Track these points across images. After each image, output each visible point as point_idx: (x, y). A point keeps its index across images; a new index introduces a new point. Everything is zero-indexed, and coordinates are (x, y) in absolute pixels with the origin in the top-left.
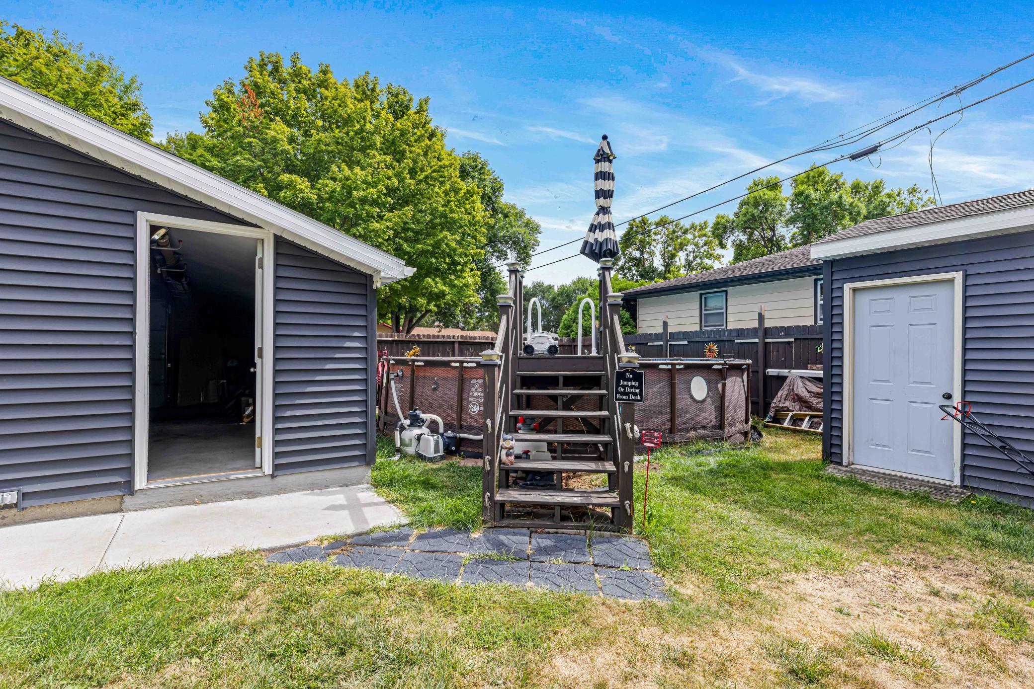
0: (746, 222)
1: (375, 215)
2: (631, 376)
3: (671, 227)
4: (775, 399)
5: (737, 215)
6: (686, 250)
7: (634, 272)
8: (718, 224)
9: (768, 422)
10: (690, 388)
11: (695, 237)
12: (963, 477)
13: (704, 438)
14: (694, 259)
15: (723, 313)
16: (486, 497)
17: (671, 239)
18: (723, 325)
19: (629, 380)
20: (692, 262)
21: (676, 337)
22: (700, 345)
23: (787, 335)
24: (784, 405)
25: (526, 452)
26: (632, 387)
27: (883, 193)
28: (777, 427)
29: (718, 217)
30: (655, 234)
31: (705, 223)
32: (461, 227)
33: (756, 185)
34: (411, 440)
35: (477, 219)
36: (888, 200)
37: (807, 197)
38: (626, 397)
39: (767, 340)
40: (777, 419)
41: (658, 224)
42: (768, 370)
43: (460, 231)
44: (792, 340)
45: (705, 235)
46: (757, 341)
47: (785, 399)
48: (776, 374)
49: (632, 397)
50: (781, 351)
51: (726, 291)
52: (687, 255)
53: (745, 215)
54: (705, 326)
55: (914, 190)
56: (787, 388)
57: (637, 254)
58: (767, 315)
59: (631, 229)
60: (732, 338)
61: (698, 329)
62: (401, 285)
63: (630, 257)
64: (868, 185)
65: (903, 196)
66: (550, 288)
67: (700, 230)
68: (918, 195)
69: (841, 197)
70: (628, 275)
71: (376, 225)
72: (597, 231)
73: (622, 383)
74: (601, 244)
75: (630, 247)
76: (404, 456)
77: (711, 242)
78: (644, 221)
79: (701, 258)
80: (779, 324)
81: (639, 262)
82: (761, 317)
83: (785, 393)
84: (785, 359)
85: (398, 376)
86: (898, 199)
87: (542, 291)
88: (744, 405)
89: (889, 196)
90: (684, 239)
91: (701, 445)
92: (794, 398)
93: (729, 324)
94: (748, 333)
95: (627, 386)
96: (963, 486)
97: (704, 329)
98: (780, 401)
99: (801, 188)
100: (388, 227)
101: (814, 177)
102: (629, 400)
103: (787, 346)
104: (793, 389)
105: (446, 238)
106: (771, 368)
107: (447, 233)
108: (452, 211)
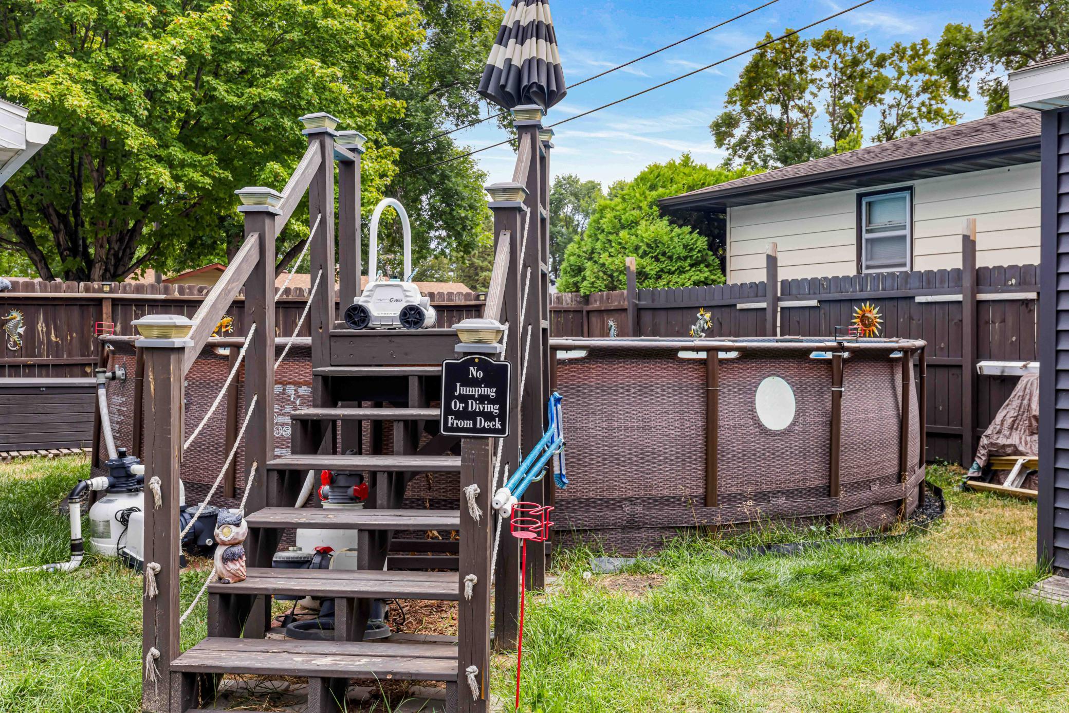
0: (1007, 40)
1: (148, 20)
2: (480, 375)
3: (848, 51)
4: (991, 427)
6: (881, 101)
7: (769, 151)
8: (947, 44)
9: (972, 478)
10: (753, 402)
11: (901, 74)
13: (778, 516)
14: (900, 122)
15: (904, 237)
16: (149, 657)
17: (850, 77)
18: (904, 265)
19: (475, 383)
20: (895, 129)
21: (794, 291)
22: (844, 308)
23: (1022, 285)
24: (1008, 442)
25: (324, 552)
26: (482, 399)
28: (989, 490)
29: (948, 29)
30: (814, 67)
31: (925, 43)
32: (346, 48)
34: (107, 523)
35: (386, 31)
38: (468, 424)
39: (982, 297)
40: (991, 473)
41: (819, 46)
42: (983, 363)
43: (348, 57)
45: (922, 70)
46: (959, 297)
47: (1011, 428)
48: (997, 373)
49: (482, 423)
50: (1010, 320)
51: (910, 189)
52: (884, 113)
53: (1006, 24)
54: (868, 267)
56: (1016, 403)
57: (775, 112)
58: (981, 243)
59: (762, 55)
60: (910, 293)
61: (852, 272)
62: (213, 178)
63: (759, 119)
66: (593, 187)
67: (912, 57)
70: (756, 158)
71: (150, 46)
72: (512, 41)
73: (460, 390)
74: (519, 72)
75: (760, 95)
76: (91, 559)
77: (936, 84)
78: (790, 38)
79: (914, 120)
80: (1005, 259)
81: (781, 130)
82: (969, 246)
83: (1013, 413)
84: (1019, 339)
85: (114, 378)
87: (576, 195)
88: (895, 442)
90: (877, 79)
91: (775, 531)
92: (1030, 425)
93: (917, 260)
94: (942, 282)
95: (472, 397)
97: (865, 271)
98: (999, 432)
100: (174, 49)
102: (474, 430)
103: (1023, 308)
104: (1029, 405)
105: (313, 72)
106: (990, 358)
107: (316, 63)
108: (328, 13)
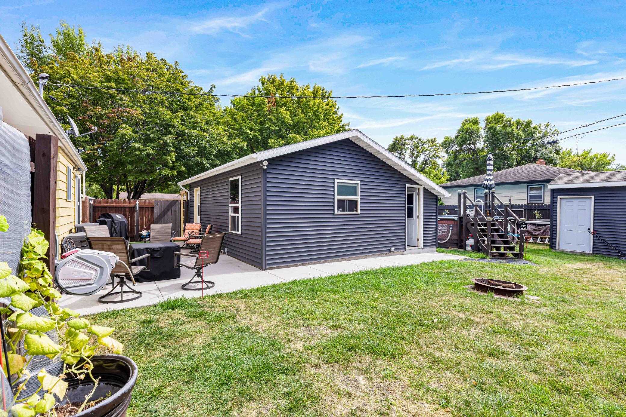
0: (462, 142)
3: (416, 141)
5: (457, 137)
11: (429, 147)
12: (593, 251)
17: (416, 147)
23: (521, 208)
27: (532, 126)
29: (446, 138)
30: (407, 144)
33: (466, 121)
36: (535, 131)
37: (495, 130)
39: (512, 209)
41: (409, 139)
44: (523, 210)
45: (435, 146)
50: (518, 214)
52: (425, 156)
53: (461, 138)
55: (547, 125)
59: (395, 141)
64: (524, 122)
65: (542, 128)
67: (432, 142)
68: (550, 127)
69: (512, 130)
77: (437, 149)
78: (402, 138)
84: (520, 216)
86: (539, 129)
89: (535, 128)
90: (423, 148)
96: (593, 253)
99: (491, 125)
101: (498, 119)
103: (521, 212)
